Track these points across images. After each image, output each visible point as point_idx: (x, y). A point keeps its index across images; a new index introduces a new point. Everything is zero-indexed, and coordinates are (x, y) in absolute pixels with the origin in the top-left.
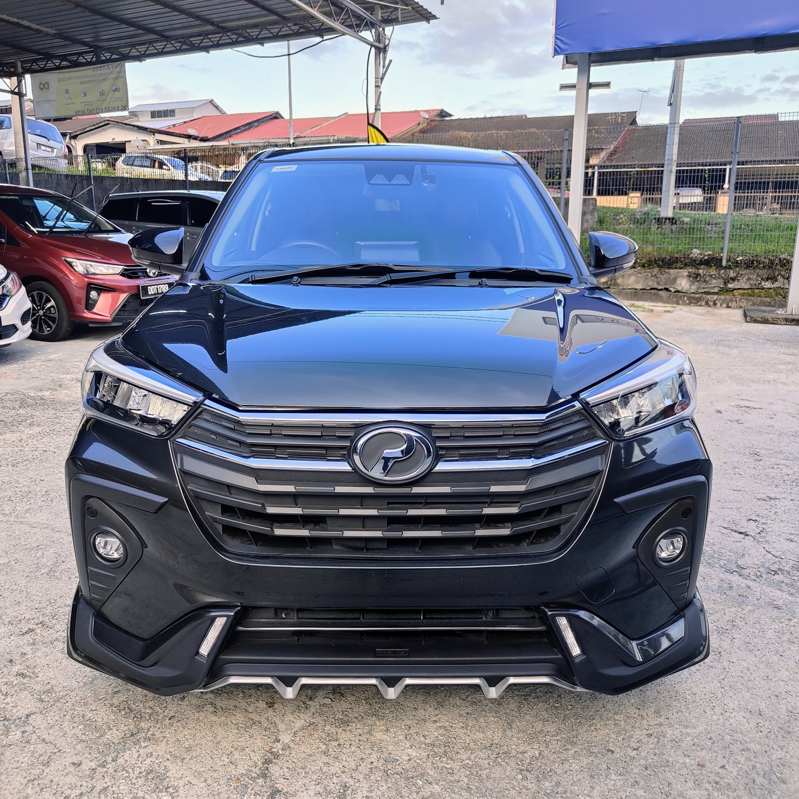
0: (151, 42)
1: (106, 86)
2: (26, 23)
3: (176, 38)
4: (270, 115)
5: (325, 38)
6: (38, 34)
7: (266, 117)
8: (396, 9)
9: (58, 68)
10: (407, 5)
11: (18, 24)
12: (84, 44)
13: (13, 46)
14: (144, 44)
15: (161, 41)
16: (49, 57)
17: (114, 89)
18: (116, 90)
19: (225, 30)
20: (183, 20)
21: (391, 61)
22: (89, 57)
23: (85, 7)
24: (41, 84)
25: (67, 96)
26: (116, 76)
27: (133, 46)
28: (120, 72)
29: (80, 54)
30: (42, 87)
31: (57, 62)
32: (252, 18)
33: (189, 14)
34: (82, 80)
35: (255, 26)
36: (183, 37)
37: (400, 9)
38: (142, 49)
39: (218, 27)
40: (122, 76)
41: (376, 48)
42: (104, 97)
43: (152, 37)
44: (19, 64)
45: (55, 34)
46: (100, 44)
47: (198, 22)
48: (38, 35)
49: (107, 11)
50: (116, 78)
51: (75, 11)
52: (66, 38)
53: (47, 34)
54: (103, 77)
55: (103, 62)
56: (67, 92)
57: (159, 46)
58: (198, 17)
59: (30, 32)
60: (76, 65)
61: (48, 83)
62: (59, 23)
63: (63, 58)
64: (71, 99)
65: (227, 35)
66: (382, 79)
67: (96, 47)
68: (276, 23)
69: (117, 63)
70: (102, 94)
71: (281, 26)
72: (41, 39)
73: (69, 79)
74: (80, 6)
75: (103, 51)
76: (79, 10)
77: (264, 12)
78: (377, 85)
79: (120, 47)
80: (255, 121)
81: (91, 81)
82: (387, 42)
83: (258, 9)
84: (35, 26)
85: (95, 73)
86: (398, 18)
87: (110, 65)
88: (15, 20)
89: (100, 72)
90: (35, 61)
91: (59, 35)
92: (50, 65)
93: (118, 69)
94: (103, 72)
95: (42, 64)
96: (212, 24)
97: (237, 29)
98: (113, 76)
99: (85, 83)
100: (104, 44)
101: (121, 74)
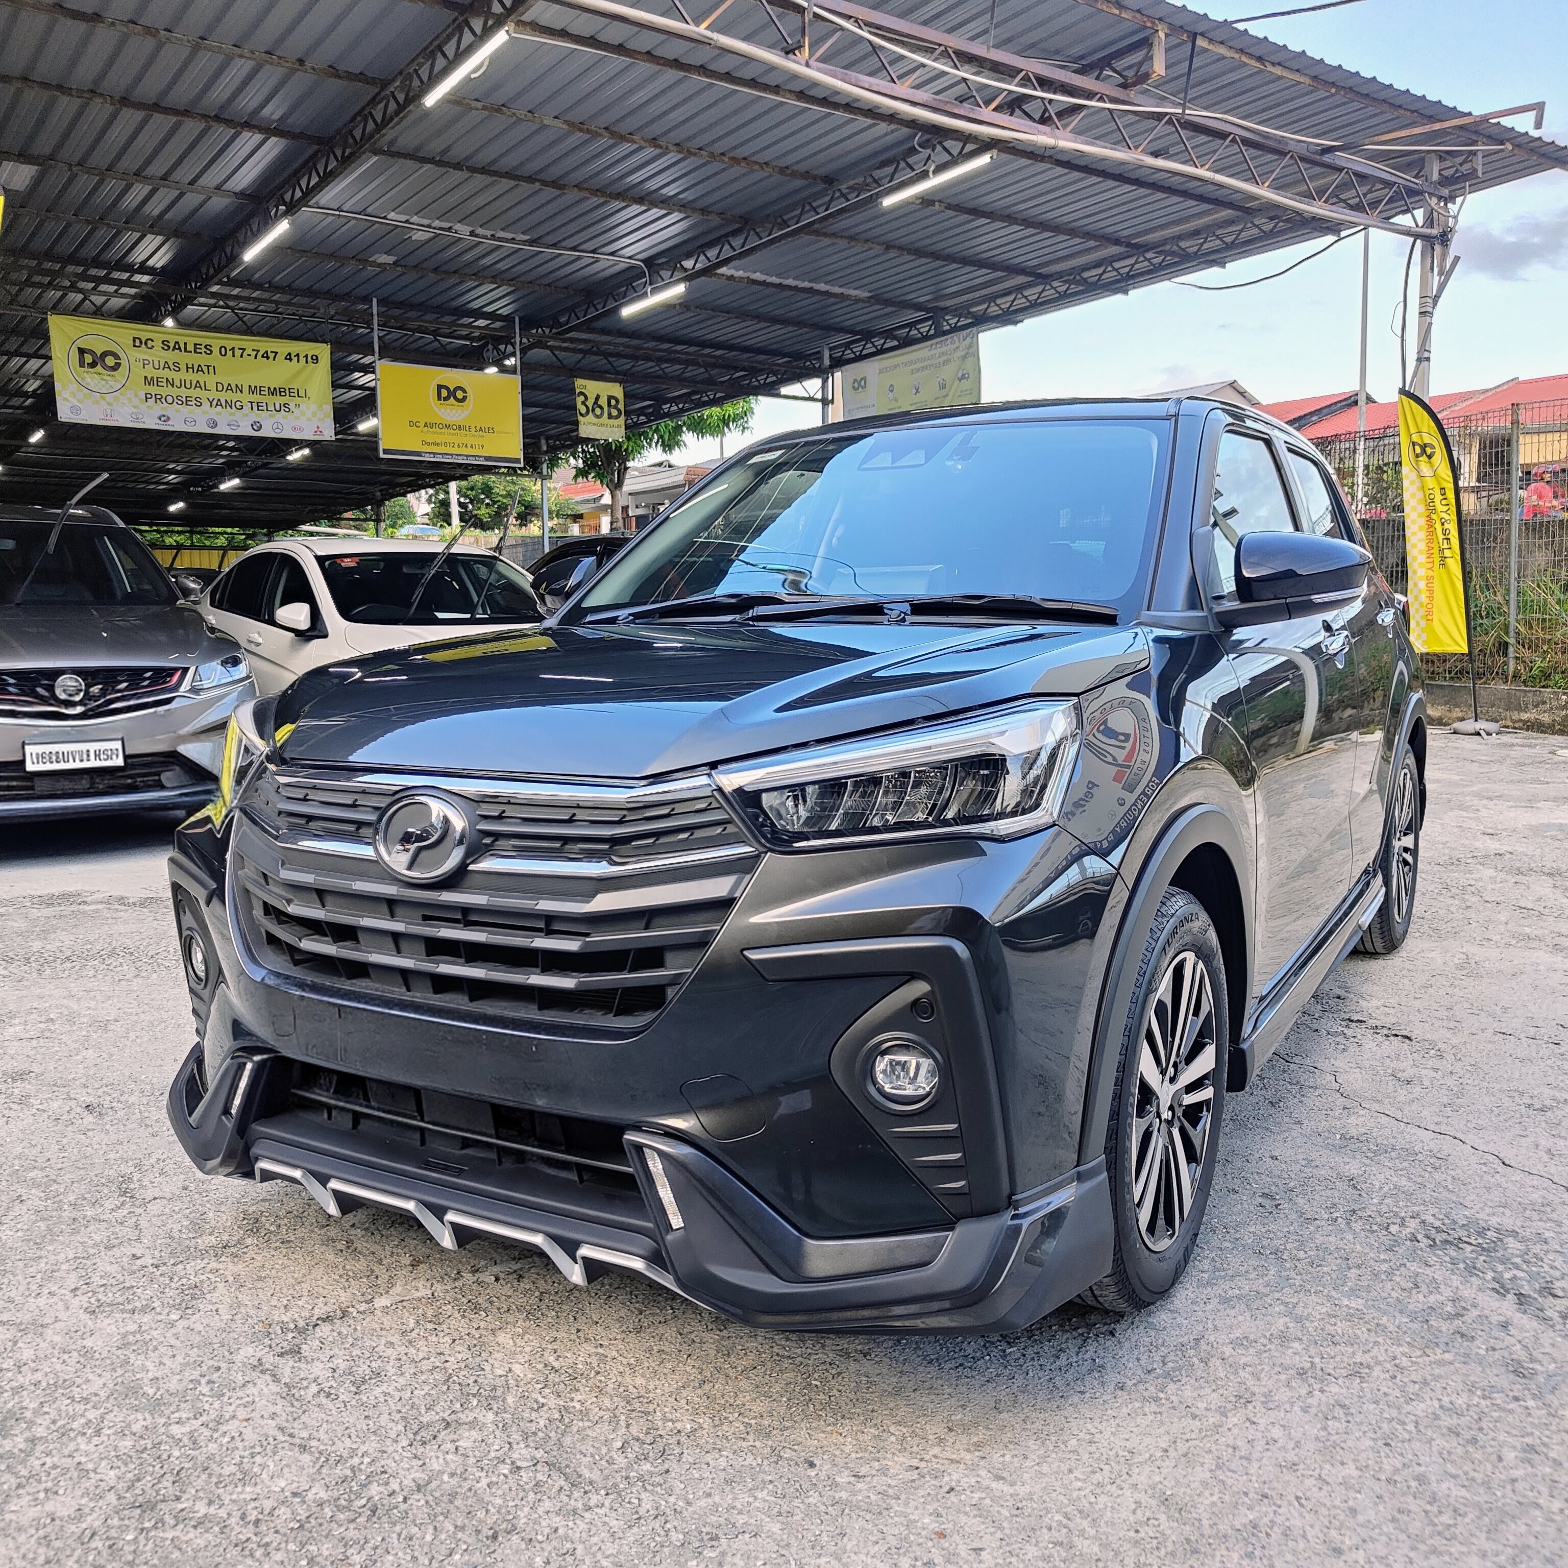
0: (1020, 289)
1: (947, 373)
2: (822, 287)
3: (1059, 275)
4: (1346, 399)
5: (1343, 234)
6: (842, 302)
7: (1336, 403)
8: (1474, 153)
9: (881, 351)
10: (1502, 143)
11: (811, 290)
12: (918, 307)
13: (815, 326)
14: (1009, 293)
15: (1038, 285)
16: (867, 335)
17: (960, 375)
18: (963, 377)
19: (1140, 249)
20: (1063, 243)
21: (1457, 259)
22: (924, 328)
23: (901, 248)
24: (855, 381)
25: (891, 395)
26: (963, 353)
27: (992, 298)
28: (970, 346)
29: (912, 325)
30: (856, 385)
31: (879, 342)
32: (1186, 220)
33: (1072, 232)
34: (913, 367)
35: (1196, 233)
36: (1072, 271)
37: (1480, 155)
38: (1004, 302)
39: (1129, 245)
40: (973, 353)
41: (1426, 238)
42: (944, 392)
43: (1021, 279)
44: (826, 354)
45: (870, 298)
46: (942, 304)
47: (1092, 243)
48: (843, 304)
49: (934, 248)
50: (965, 357)
51: (887, 257)
52: (887, 302)
53: (858, 300)
54: (944, 358)
55: (945, 333)
56: (892, 389)
57: (1032, 293)
58: (1088, 235)
59: (833, 300)
60: (907, 342)
61: (864, 379)
62: (869, 280)
63: (889, 334)
64: (896, 400)
65: (1146, 259)
66: (1436, 299)
67: (935, 310)
68: (1231, 222)
69: (965, 332)
70: (943, 386)
71: (1240, 227)
72: (849, 309)
73: (895, 367)
74: (893, 247)
75: (947, 314)
76: (892, 253)
77: (1206, 206)
78: (1423, 310)
79: (972, 305)
80: (1311, 414)
81: (926, 367)
82: (1451, 222)
83: (1192, 203)
84: (837, 290)
85: (932, 352)
86: (1476, 170)
87: (955, 336)
88: (806, 284)
89: (941, 350)
90: (848, 345)
91: (876, 299)
92: (870, 349)
93: (968, 340)
94: (944, 349)
95: (857, 349)
96: (1117, 242)
97: (1163, 245)
98: (960, 354)
99: (918, 371)
100: (948, 303)
101: (971, 350)
